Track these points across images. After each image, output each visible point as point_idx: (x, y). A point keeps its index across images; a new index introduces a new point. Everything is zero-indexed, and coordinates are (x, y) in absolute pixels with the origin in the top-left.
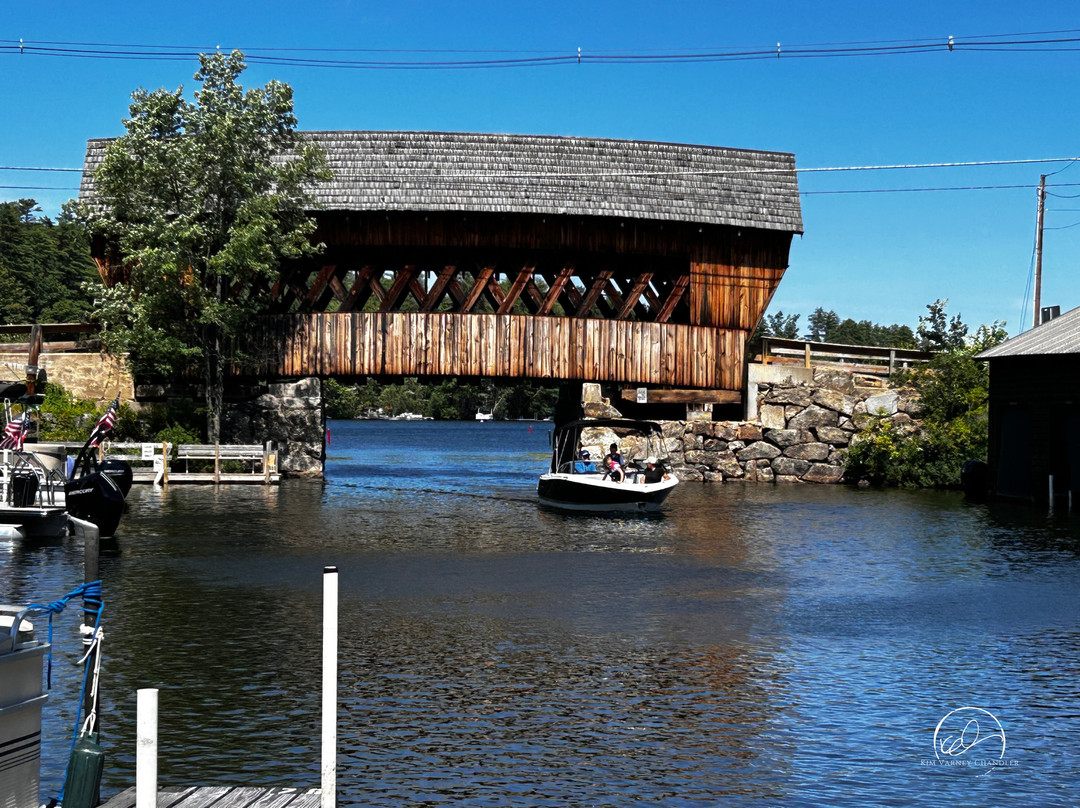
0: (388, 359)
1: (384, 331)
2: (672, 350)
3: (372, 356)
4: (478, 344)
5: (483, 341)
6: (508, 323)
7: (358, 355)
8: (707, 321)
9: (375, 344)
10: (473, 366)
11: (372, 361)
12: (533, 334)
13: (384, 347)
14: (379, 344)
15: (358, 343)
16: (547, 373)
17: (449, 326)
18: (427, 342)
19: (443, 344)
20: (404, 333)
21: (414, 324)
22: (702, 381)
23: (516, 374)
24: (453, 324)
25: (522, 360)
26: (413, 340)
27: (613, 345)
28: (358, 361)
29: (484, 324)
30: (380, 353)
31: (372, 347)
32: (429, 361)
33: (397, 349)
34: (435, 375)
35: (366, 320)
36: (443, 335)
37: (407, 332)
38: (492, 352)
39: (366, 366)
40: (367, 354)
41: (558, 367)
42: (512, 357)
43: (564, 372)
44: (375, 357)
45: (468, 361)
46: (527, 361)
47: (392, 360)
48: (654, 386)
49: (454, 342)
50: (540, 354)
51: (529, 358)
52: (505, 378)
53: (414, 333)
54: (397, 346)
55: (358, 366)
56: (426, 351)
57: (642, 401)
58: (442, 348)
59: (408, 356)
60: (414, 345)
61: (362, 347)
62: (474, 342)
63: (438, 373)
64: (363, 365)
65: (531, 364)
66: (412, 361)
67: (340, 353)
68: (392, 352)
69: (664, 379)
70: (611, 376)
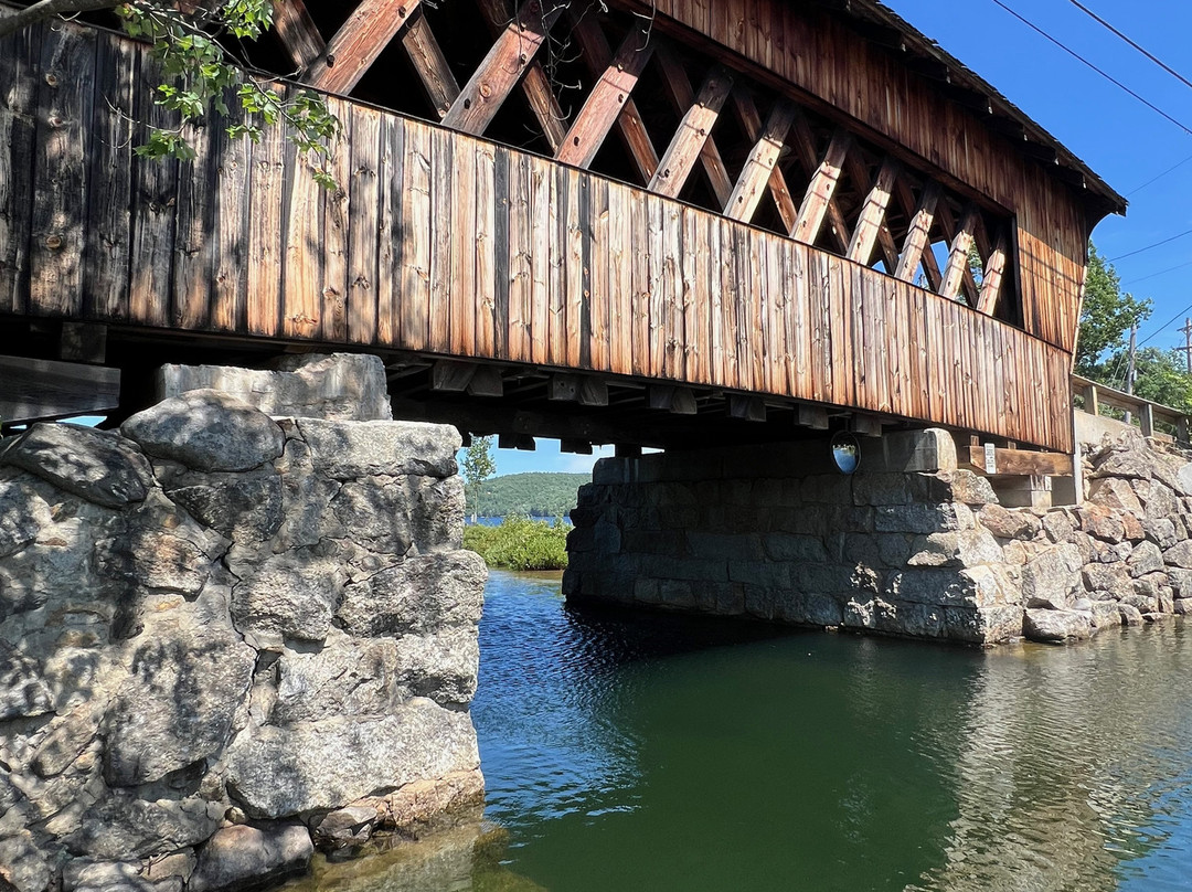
0: (596, 323)
1: (587, 232)
3: (555, 305)
4: (780, 314)
5: (789, 305)
7: (516, 291)
8: (1037, 331)
9: (563, 262)
11: (556, 320)
12: (862, 307)
13: (587, 284)
14: (575, 269)
15: (514, 252)
16: (884, 404)
17: (727, 254)
18: (685, 288)
19: (716, 299)
20: (634, 249)
21: (656, 227)
23: (843, 402)
24: (735, 250)
25: (849, 361)
26: (655, 275)
27: (957, 357)
28: (515, 315)
29: (788, 263)
30: (575, 298)
31: (555, 272)
32: (692, 343)
33: (619, 294)
34: (705, 385)
35: (537, 183)
36: (716, 275)
37: (642, 245)
38: (803, 333)
40: (540, 292)
41: (899, 391)
42: (835, 357)
43: (906, 407)
44: (563, 306)
45: (764, 354)
46: (856, 369)
47: (608, 326)
48: (1000, 441)
49: (737, 298)
50: (873, 357)
51: (859, 363)
52: (826, 408)
53: (657, 257)
54: (618, 283)
55: (516, 334)
56: (684, 312)
57: (992, 470)
58: (717, 311)
59: (646, 319)
60: (657, 287)
61: (526, 267)
62: (774, 307)
63: (709, 381)
64: (529, 328)
65: (863, 379)
66: (654, 334)
67: (462, 278)
68: (608, 302)
69: (1009, 429)
70: (959, 417)
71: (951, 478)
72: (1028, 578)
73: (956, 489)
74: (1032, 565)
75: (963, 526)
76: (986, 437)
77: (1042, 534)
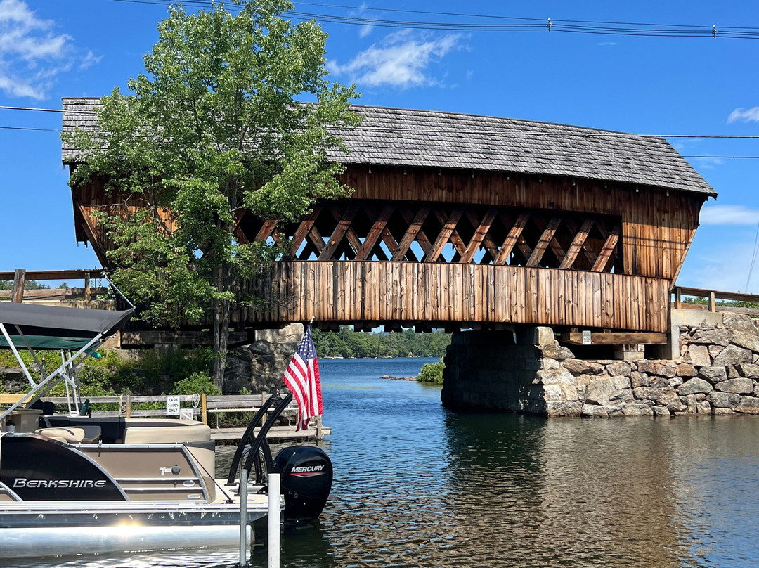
0: (366, 306)
1: (363, 279)
2: (610, 297)
3: (352, 303)
4: (447, 291)
5: (451, 288)
6: (472, 272)
7: (339, 301)
8: (637, 272)
9: (355, 290)
10: (443, 311)
11: (352, 307)
12: (494, 282)
13: (363, 294)
14: (359, 291)
15: (339, 290)
16: (506, 318)
17: (421, 275)
18: (402, 289)
19: (415, 291)
20: (381, 281)
21: (390, 273)
22: (635, 326)
23: (480, 320)
24: (424, 273)
25: (485, 305)
26: (389, 287)
27: (562, 293)
28: (339, 307)
29: (451, 272)
30: (359, 299)
31: (352, 293)
32: (404, 307)
33: (375, 296)
35: (347, 269)
36: (416, 283)
37: (384, 280)
38: (459, 298)
39: (347, 312)
40: (347, 300)
41: (516, 312)
42: (476, 303)
43: (521, 318)
44: (355, 303)
45: (438, 307)
46: (489, 306)
47: (371, 306)
48: (595, 329)
49: (425, 289)
50: (500, 301)
51: (491, 304)
52: (471, 323)
53: (390, 281)
54: (375, 292)
55: (340, 312)
56: (401, 297)
57: (587, 343)
58: (416, 295)
59: (385, 302)
60: (390, 292)
61: (343, 294)
62: (443, 289)
63: (411, 318)
64: (344, 311)
65: (493, 309)
66: (389, 307)
67: (323, 300)
68: (371, 299)
69: (604, 323)
70: (560, 321)
71: (543, 348)
72: (587, 392)
73: (545, 353)
75: (547, 368)
76: (585, 328)
77: (604, 373)
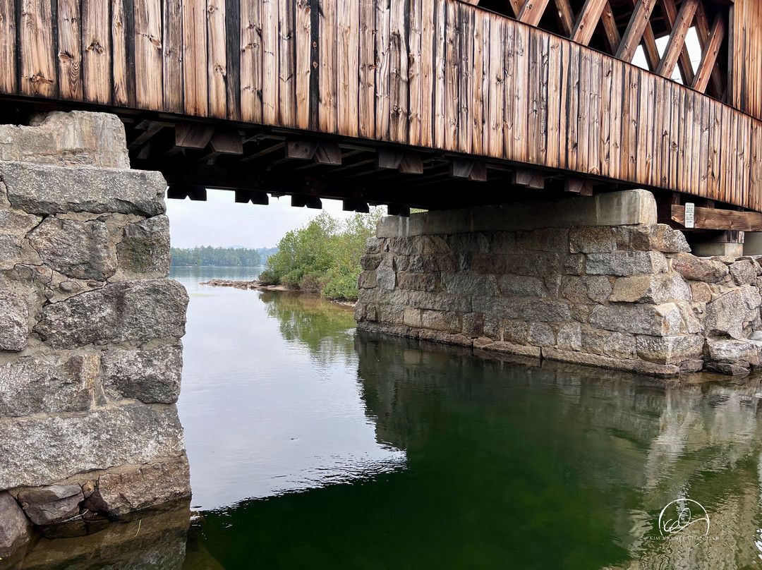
0: (324, 89)
1: (316, 9)
2: (717, 148)
3: (285, 73)
4: (501, 88)
5: (509, 79)
6: (545, 52)
7: (247, 60)
8: (744, 110)
9: (292, 36)
10: (493, 133)
11: (286, 87)
12: (578, 83)
13: (315, 56)
14: (304, 42)
15: (245, 24)
16: (594, 167)
17: (451, 32)
18: (410, 62)
19: (440, 72)
20: (362, 25)
21: (383, 6)
23: (555, 165)
24: (458, 29)
25: (563, 130)
26: (383, 48)
28: (246, 80)
29: (510, 41)
30: (305, 67)
31: (285, 44)
32: (415, 110)
33: (347, 66)
34: (426, 148)
36: (440, 51)
38: (520, 104)
39: (270, 97)
40: (270, 61)
41: (608, 156)
42: (550, 126)
43: (614, 170)
44: (293, 76)
45: (483, 122)
46: (570, 136)
47: (335, 94)
48: (699, 201)
49: (460, 72)
50: (586, 127)
51: (573, 132)
52: (538, 170)
53: (383, 33)
54: (346, 54)
55: (248, 98)
56: (408, 83)
57: (690, 224)
58: (440, 83)
59: (371, 89)
60: (384, 62)
61: (256, 40)
62: (494, 80)
63: (430, 144)
64: (260, 94)
65: (575, 146)
66: (380, 102)
67: (193, 46)
68: (335, 72)
69: (709, 191)
70: (663, 179)
71: (649, 231)
72: (711, 314)
73: (654, 240)
74: (716, 303)
75: (656, 269)
76: (686, 197)
77: (728, 278)
